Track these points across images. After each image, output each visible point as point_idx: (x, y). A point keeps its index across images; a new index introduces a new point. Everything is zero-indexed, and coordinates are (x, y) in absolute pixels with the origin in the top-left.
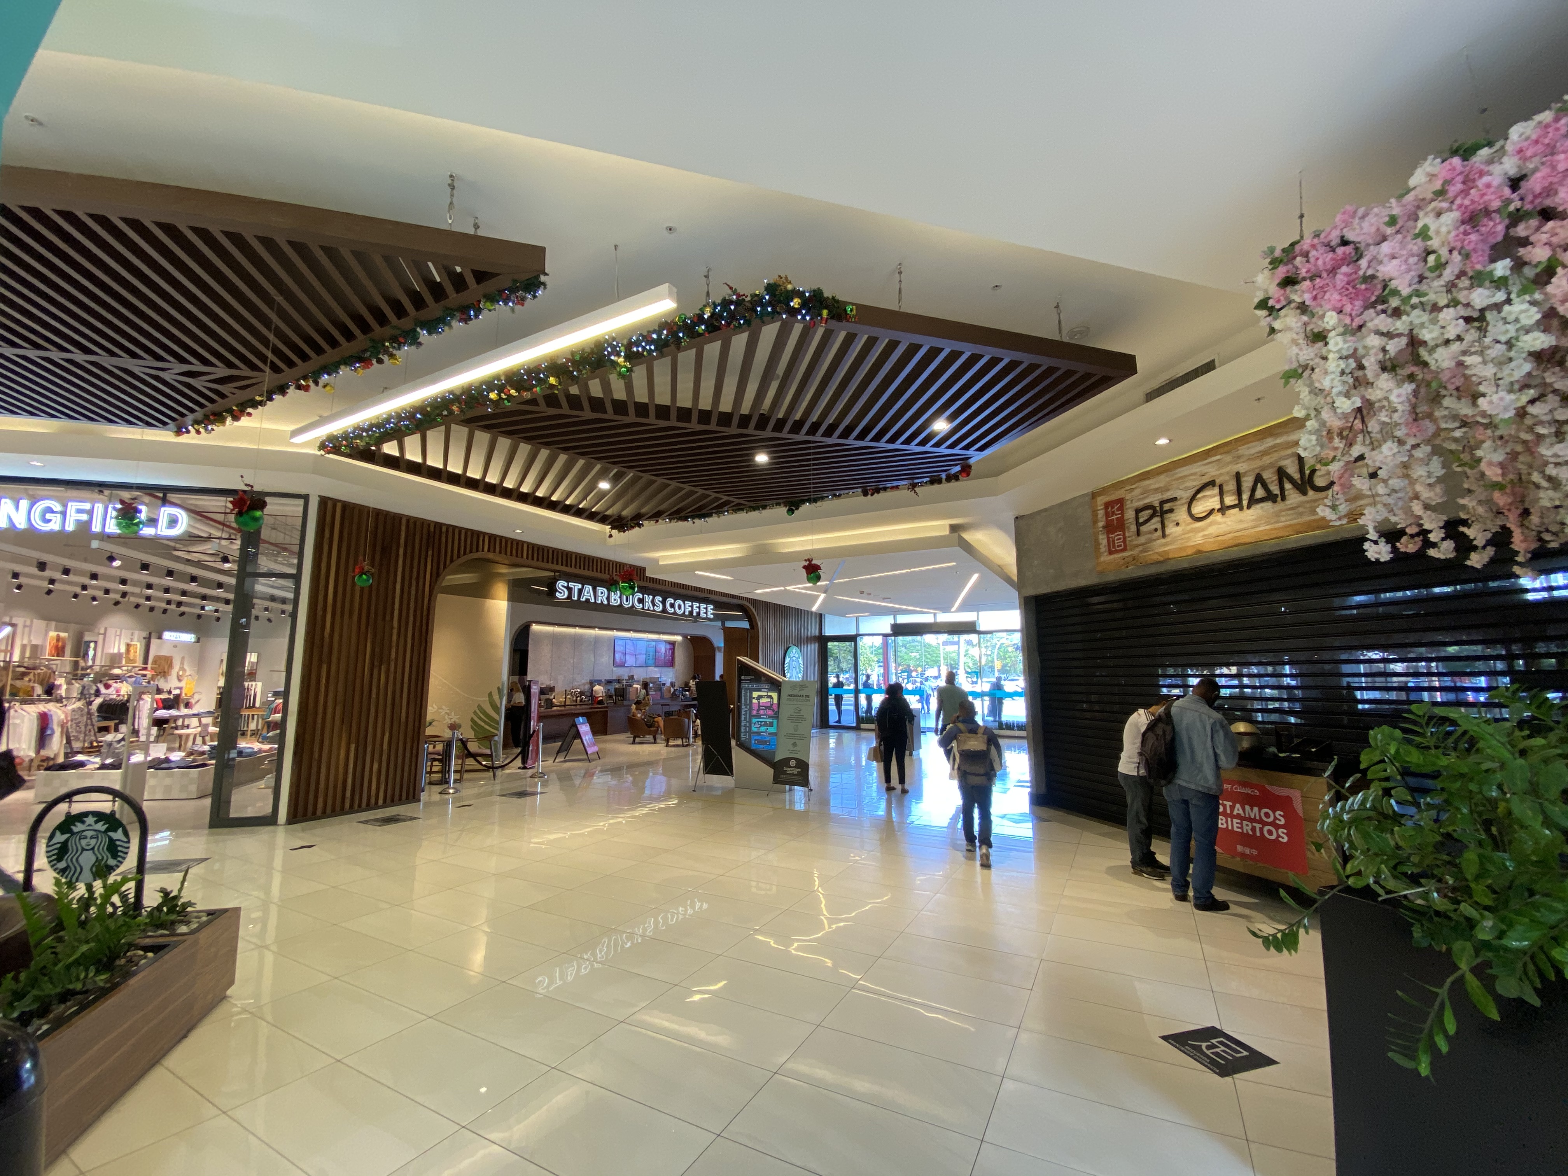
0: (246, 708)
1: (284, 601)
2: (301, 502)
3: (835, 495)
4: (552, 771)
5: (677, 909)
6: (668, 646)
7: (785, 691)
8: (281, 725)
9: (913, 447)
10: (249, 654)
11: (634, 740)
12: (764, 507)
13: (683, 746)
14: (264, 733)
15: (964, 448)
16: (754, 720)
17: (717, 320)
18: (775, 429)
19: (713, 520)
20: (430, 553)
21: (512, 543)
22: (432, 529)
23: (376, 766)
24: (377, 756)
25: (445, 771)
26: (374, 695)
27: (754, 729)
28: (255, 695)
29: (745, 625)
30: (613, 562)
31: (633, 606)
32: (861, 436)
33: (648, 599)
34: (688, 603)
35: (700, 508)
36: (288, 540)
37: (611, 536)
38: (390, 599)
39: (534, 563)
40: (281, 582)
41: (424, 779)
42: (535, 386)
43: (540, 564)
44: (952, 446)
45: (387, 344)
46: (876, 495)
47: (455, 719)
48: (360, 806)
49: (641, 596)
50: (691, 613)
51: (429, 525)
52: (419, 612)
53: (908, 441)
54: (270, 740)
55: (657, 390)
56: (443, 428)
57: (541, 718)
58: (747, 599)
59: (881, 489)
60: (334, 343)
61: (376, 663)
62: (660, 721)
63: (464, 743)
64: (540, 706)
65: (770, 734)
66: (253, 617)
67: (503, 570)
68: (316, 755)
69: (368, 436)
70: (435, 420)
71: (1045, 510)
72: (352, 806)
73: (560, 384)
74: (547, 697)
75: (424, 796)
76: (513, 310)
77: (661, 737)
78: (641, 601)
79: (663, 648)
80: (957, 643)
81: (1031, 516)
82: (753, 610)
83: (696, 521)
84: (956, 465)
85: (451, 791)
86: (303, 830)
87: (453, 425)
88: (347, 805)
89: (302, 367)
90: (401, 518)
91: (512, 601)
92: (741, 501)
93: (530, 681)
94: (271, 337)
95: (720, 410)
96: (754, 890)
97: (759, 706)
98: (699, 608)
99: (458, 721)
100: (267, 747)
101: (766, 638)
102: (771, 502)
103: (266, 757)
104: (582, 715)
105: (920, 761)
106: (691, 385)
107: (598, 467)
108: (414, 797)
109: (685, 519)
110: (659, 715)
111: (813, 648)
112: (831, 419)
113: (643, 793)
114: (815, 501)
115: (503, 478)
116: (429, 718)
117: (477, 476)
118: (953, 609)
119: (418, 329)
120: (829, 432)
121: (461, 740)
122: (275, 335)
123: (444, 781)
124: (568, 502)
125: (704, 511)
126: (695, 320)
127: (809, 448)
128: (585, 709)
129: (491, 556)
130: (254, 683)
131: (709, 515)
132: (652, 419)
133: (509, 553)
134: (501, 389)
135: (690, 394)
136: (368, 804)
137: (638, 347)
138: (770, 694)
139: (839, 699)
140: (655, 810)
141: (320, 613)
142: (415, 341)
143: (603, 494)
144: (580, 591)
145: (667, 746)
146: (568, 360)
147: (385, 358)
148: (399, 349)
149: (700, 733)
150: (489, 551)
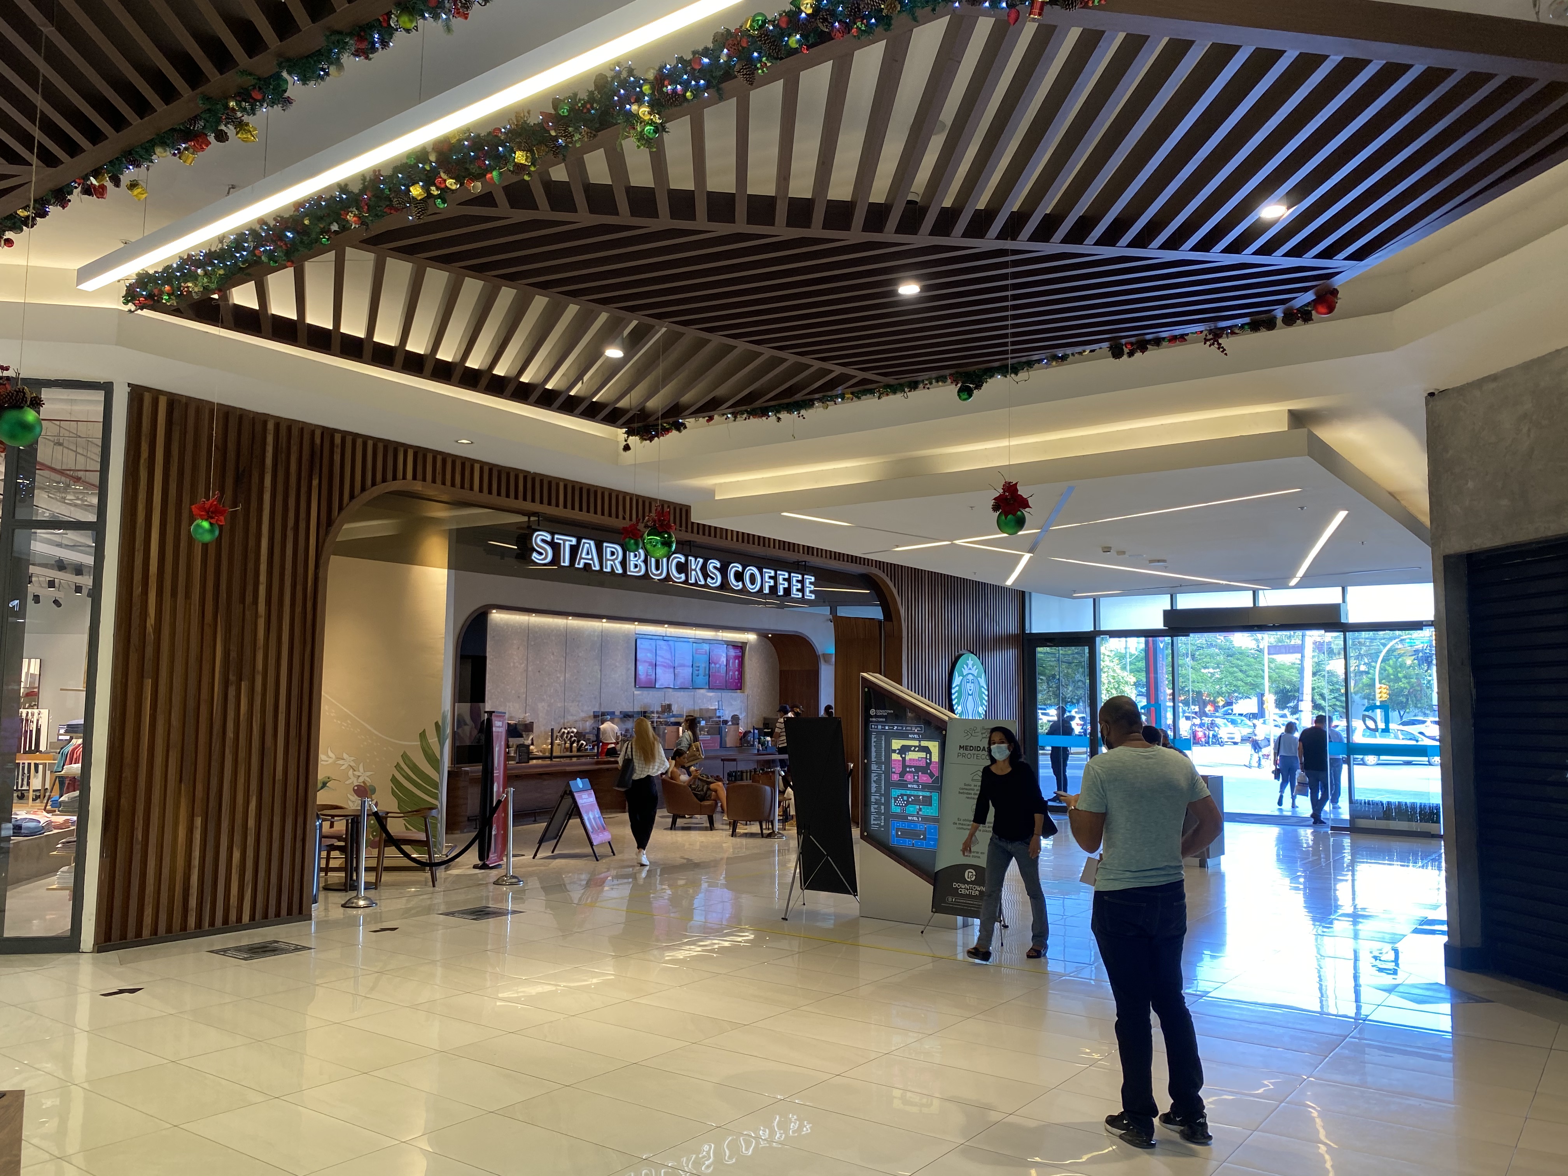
0: (25, 752)
1: (79, 570)
2: (100, 396)
3: (1055, 358)
4: (531, 874)
5: (756, 1130)
6: (732, 652)
7: (954, 738)
8: (82, 783)
9: (1217, 256)
10: (25, 662)
11: (674, 822)
12: (914, 386)
13: (762, 835)
14: (55, 795)
15: (1323, 255)
16: (895, 793)
17: (825, 20)
18: (936, 231)
19: (816, 414)
20: (315, 482)
21: (454, 463)
22: (318, 441)
23: (236, 855)
24: (237, 838)
25: (350, 868)
26: (230, 734)
27: (895, 809)
28: (38, 731)
29: (875, 613)
30: (631, 496)
31: (668, 577)
32: (1110, 238)
33: (695, 564)
34: (769, 573)
35: (791, 391)
36: (81, 463)
37: (627, 448)
38: (251, 565)
39: (494, 499)
40: (73, 536)
41: (316, 880)
42: (490, 169)
43: (503, 501)
44: (1297, 251)
45: (232, 104)
46: (1138, 355)
47: (364, 776)
48: (212, 924)
49: (683, 559)
50: (774, 589)
51: (313, 433)
52: (299, 588)
53: (1205, 245)
54: (65, 809)
55: (710, 164)
56: (332, 255)
57: (510, 779)
58: (880, 564)
59: (1149, 342)
60: (143, 108)
61: (232, 677)
62: (721, 788)
63: (380, 819)
64: (508, 757)
65: (926, 819)
66: (30, 598)
67: (440, 512)
68: (139, 835)
69: (206, 273)
70: (318, 240)
71: (1494, 378)
72: (199, 924)
73: (533, 164)
74: (520, 741)
75: (316, 910)
76: (448, 29)
77: (721, 820)
78: (682, 568)
79: (722, 656)
80: (1299, 649)
81: (1461, 390)
82: (891, 585)
83: (784, 415)
84: (1305, 290)
85: (362, 903)
86: (122, 963)
87: (348, 250)
88: (192, 921)
89: (92, 154)
90: (265, 423)
91: (456, 568)
92: (868, 375)
93: (490, 713)
94: (38, 100)
95: (828, 198)
96: (897, 1104)
97: (904, 766)
98: (788, 580)
99: (369, 781)
100: (60, 819)
101: (915, 641)
102: (927, 374)
103: (60, 836)
104: (582, 774)
105: (1220, 876)
106: (775, 151)
107: (603, 317)
108: (300, 911)
109: (763, 412)
110: (718, 779)
111: (1006, 658)
112: (1048, 206)
113: (691, 919)
114: (1015, 370)
115: (436, 346)
116: (321, 776)
117: (391, 341)
118: (1293, 582)
119: (285, 74)
120: (1044, 232)
121: (376, 814)
122: (46, 97)
123: (350, 885)
124: (549, 386)
125: (798, 397)
126: (784, 25)
127: (1005, 265)
128: (585, 763)
129: (418, 487)
130: (36, 711)
131: (807, 404)
132: (701, 221)
133: (448, 482)
134: (429, 179)
135: (772, 171)
136: (226, 921)
137: (674, 82)
138: (924, 743)
139: (1059, 758)
140: (712, 951)
141: (137, 590)
142: (280, 98)
143: (615, 367)
144: (574, 550)
145: (734, 834)
146: (547, 116)
147: (230, 130)
148: (253, 112)
149: (792, 812)
150: (414, 478)
